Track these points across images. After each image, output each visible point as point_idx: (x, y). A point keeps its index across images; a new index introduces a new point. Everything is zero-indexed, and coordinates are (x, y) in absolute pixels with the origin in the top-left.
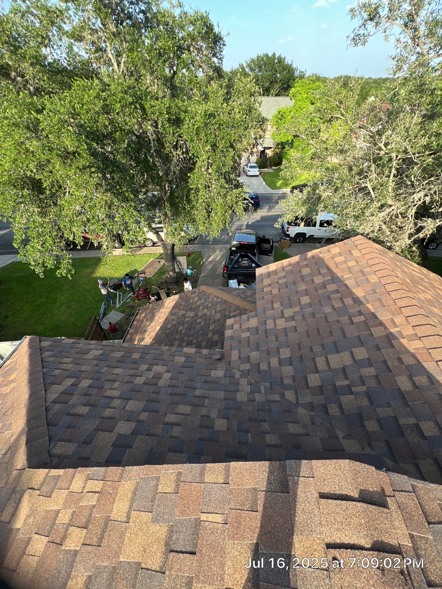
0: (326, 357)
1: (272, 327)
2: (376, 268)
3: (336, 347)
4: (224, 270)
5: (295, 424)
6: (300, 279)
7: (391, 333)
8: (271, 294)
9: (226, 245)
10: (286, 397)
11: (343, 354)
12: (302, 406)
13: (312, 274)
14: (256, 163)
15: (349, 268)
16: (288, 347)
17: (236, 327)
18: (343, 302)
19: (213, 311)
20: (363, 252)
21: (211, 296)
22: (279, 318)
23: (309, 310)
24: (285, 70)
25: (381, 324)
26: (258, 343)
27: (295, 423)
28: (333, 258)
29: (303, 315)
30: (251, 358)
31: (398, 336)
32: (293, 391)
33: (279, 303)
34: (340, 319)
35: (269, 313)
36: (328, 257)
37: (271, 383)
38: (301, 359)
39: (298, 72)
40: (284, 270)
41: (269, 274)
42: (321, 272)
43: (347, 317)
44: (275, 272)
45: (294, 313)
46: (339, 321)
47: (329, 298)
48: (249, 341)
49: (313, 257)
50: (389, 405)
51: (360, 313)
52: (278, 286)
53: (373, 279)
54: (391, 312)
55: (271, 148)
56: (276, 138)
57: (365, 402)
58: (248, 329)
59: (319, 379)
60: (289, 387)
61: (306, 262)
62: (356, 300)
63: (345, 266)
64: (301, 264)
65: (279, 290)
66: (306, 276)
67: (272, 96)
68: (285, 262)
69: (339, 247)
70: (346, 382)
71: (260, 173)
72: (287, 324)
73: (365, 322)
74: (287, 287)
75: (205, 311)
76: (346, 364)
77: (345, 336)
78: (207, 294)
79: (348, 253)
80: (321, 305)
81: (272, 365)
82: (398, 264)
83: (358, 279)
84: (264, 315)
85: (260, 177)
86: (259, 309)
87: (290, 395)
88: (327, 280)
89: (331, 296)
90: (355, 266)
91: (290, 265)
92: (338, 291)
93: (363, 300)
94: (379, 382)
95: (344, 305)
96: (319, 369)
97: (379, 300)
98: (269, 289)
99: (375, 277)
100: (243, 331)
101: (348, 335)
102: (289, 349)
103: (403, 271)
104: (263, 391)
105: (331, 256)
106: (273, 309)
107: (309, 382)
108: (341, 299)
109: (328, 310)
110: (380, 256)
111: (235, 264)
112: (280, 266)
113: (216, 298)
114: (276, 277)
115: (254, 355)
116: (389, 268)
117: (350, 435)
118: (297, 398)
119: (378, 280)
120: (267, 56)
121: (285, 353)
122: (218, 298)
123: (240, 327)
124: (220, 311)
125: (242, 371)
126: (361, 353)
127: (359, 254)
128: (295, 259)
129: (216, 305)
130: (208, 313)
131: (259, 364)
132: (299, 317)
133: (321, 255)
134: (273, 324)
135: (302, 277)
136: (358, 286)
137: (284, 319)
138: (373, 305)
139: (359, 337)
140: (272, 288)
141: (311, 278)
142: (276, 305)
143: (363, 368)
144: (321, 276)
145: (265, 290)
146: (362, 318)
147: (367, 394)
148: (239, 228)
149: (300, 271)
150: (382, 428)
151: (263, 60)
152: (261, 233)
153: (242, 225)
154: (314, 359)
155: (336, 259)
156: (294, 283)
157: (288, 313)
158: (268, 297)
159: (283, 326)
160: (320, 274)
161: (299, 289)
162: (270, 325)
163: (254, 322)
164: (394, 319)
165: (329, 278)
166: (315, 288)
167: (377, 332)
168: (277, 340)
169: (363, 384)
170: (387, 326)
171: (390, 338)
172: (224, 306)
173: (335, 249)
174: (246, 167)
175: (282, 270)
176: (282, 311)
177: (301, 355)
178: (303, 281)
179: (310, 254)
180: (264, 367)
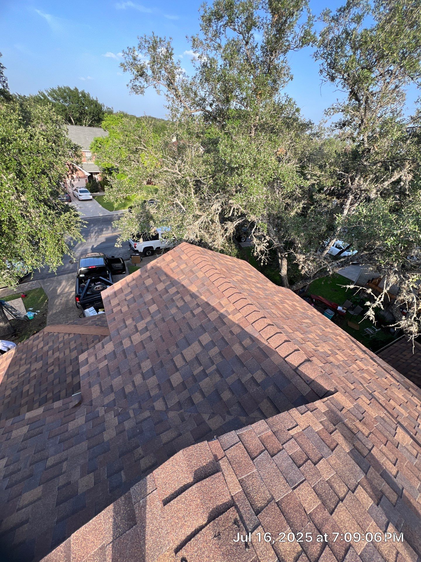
0: (182, 354)
1: (128, 345)
2: (200, 265)
3: (187, 341)
4: (76, 301)
5: (167, 432)
6: (145, 291)
7: (222, 314)
8: (122, 313)
9: (73, 274)
10: (156, 409)
11: (193, 345)
12: (172, 409)
13: (154, 284)
14: (87, 187)
15: (182, 270)
16: (148, 358)
17: (92, 360)
18: (184, 301)
19: (67, 352)
20: (189, 255)
21: (60, 335)
22: (133, 334)
23: (158, 317)
24: (92, 104)
25: (214, 309)
26: (118, 368)
27: (167, 430)
28: (168, 265)
29: (155, 323)
30: (114, 386)
31: (226, 314)
32: (161, 399)
33: (131, 319)
34: (185, 315)
35: (123, 332)
36: (164, 265)
37: (139, 402)
38: (162, 364)
39: (105, 108)
40: (129, 286)
41: (115, 294)
42: (162, 279)
43: (189, 312)
44: (121, 290)
45: (147, 323)
46: (184, 318)
47: (173, 300)
48: (108, 370)
49: (152, 268)
50: (233, 372)
51: (198, 305)
52: (126, 303)
53: (200, 275)
54: (217, 297)
55: (98, 173)
56: (100, 164)
57: (218, 378)
58: (105, 357)
59: (180, 376)
60: (157, 397)
61: (147, 274)
62: (193, 296)
63: (178, 270)
64: (143, 277)
65: (128, 306)
66: (150, 286)
67: (86, 126)
68: (129, 278)
69: (171, 254)
70: (201, 368)
71: (94, 197)
72: (142, 336)
73: (203, 311)
74: (135, 301)
75: (57, 354)
76: (197, 352)
77: (191, 329)
78: (55, 334)
79: (178, 258)
80: (167, 308)
81: (136, 383)
82: (216, 258)
83: (190, 278)
84: (118, 336)
85: (94, 201)
86: (112, 332)
87: (159, 405)
88: (168, 286)
89: (174, 298)
90: (186, 268)
91: (134, 280)
92: (178, 292)
93: (198, 294)
94: (223, 357)
95: (185, 302)
96: (178, 367)
97: (208, 290)
98: (119, 308)
99: (202, 273)
100: (100, 361)
101: (194, 327)
102: (149, 360)
103: (221, 264)
104: (132, 415)
105: (166, 263)
106: (126, 327)
107: (173, 383)
108: (182, 298)
109: (174, 311)
110: (202, 256)
111: (87, 291)
112: (125, 282)
113: (67, 335)
114: (122, 295)
115: (117, 381)
116: (209, 263)
117: (213, 413)
118: (166, 404)
119: (204, 275)
120: (69, 89)
121: (146, 365)
122: (69, 334)
123: (96, 359)
124: (76, 348)
125: (107, 405)
126: (206, 338)
127: (187, 258)
128: (137, 273)
129: (69, 343)
130: (62, 356)
131: (123, 389)
132: (151, 326)
133: (159, 265)
134: (129, 342)
135: (147, 288)
136: (192, 283)
137: (138, 333)
138: (205, 296)
139: (201, 325)
140: (122, 307)
141: (154, 287)
142: (129, 322)
143: (210, 350)
144: (162, 283)
145: (115, 310)
146: (200, 309)
147: (218, 371)
148: (84, 253)
149: (144, 283)
150: (233, 394)
151: (65, 92)
152: (109, 254)
153: (86, 250)
154: (172, 360)
155: (170, 265)
156: (141, 296)
157: (141, 325)
158: (119, 317)
159: (140, 340)
160: (161, 281)
161: (146, 300)
162: (126, 343)
163: (109, 347)
164: (221, 302)
165: (169, 283)
166: (160, 295)
167: (212, 316)
168: (136, 356)
169: (213, 363)
170: (218, 309)
171: (221, 318)
172: (79, 341)
173: (168, 257)
174: (75, 192)
175: (127, 287)
176: (135, 326)
177: (161, 361)
178: (148, 291)
179: (149, 265)
180: (129, 389)
